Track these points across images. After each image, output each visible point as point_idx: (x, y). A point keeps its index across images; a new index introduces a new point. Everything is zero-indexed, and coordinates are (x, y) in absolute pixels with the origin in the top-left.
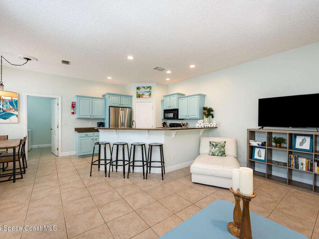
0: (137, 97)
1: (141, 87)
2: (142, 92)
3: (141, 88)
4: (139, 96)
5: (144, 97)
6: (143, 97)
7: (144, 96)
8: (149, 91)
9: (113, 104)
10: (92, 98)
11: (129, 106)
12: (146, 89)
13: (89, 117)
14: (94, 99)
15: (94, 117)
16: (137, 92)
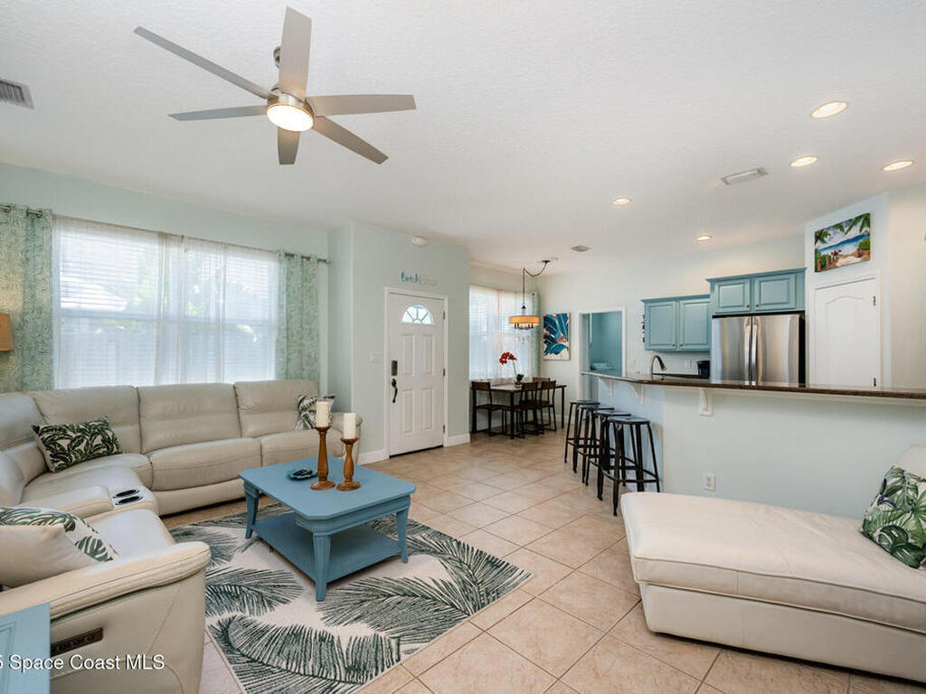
0: (816, 271)
1: (829, 229)
2: (831, 247)
3: (830, 232)
4: (823, 264)
5: (838, 264)
6: (836, 267)
7: (841, 261)
8: (858, 234)
9: (723, 307)
10: (677, 299)
11: (791, 306)
12: (846, 229)
13: (671, 347)
14: (682, 302)
15: (683, 347)
16: (816, 251)
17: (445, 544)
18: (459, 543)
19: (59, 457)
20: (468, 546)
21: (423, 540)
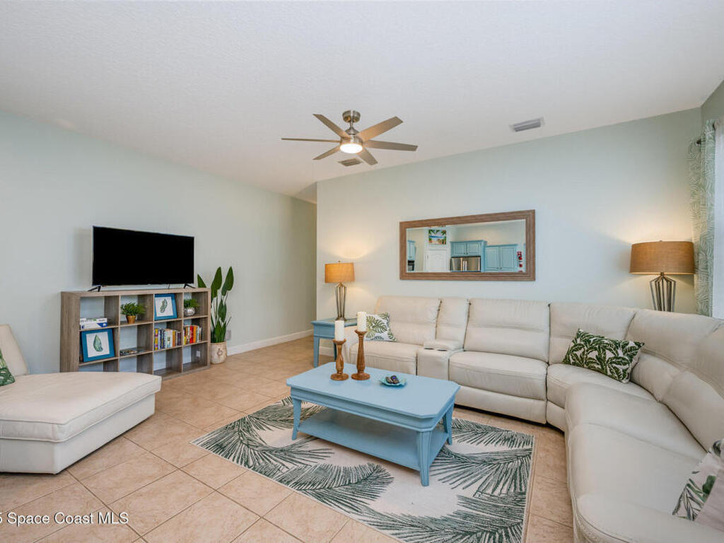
17: (261, 461)
18: (246, 463)
19: (601, 363)
20: (238, 462)
21: (284, 462)
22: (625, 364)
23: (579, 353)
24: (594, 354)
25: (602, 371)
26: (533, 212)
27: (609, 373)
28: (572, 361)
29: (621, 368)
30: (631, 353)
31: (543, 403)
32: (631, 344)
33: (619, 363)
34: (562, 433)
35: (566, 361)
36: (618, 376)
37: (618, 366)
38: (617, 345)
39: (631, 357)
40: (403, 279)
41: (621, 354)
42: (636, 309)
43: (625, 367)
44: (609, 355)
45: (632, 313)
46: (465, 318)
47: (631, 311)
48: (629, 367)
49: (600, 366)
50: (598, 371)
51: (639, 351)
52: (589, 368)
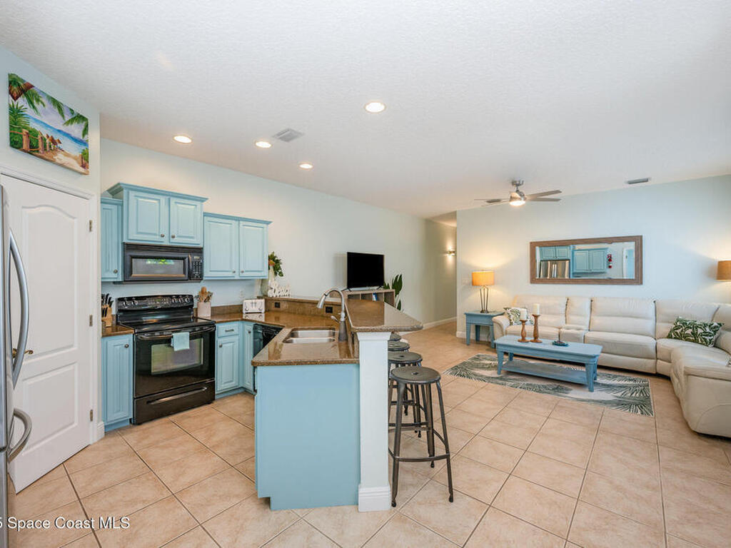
1: (43, 93)
3: (45, 102)
5: (56, 159)
7: (61, 157)
8: (80, 136)
12: (67, 118)
19: (694, 336)
22: (710, 336)
23: (678, 331)
24: (689, 331)
25: (695, 341)
26: (641, 237)
27: (700, 342)
28: (673, 336)
29: (708, 338)
30: (715, 330)
31: (653, 361)
32: (715, 324)
33: (707, 336)
34: (667, 378)
35: (669, 337)
36: (706, 343)
37: (706, 337)
38: (705, 325)
39: (715, 332)
40: (534, 283)
41: (708, 330)
42: (719, 304)
43: (710, 338)
44: (700, 331)
45: (717, 306)
46: (589, 310)
47: (717, 305)
48: (714, 338)
49: (694, 338)
50: (693, 341)
51: (720, 328)
52: (686, 340)
